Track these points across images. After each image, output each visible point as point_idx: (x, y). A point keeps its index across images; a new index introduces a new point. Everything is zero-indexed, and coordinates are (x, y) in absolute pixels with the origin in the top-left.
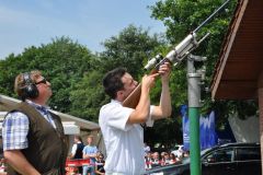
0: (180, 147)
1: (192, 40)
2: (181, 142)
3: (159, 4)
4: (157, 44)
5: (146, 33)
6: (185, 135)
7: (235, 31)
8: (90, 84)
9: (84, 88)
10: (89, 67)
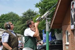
0: (42, 40)
1: (48, 13)
2: (42, 39)
3: (37, 4)
4: (36, 14)
5: (33, 11)
6: (43, 38)
7: (57, 11)
8: (19, 24)
9: (17, 25)
10: (18, 20)
